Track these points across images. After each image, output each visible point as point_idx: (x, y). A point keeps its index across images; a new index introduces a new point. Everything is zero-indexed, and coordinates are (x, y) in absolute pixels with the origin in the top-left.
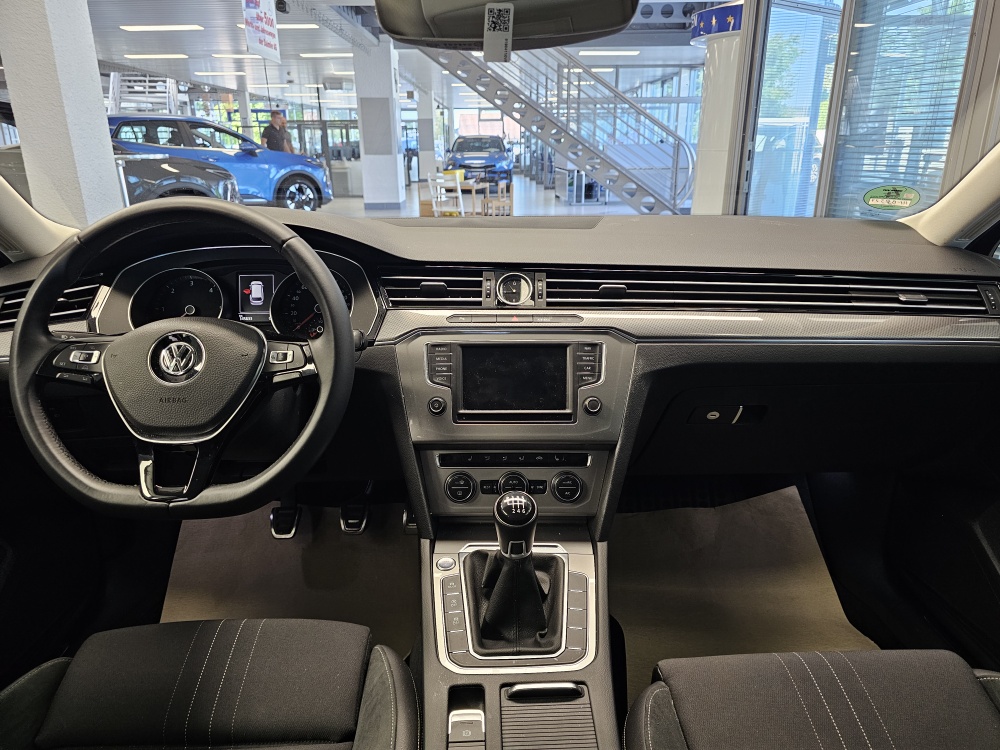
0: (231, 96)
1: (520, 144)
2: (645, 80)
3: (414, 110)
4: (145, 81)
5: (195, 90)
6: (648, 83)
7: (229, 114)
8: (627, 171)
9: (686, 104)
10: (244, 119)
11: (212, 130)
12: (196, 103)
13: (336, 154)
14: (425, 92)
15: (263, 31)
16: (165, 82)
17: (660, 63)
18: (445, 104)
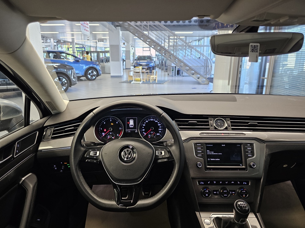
0: (69, 44)
1: (155, 58)
2: (193, 40)
3: (124, 47)
4: (44, 39)
5: (59, 42)
6: (194, 41)
7: (68, 49)
8: (190, 67)
9: (206, 47)
10: (73, 50)
11: (66, 54)
12: (58, 45)
13: (102, 60)
14: (128, 43)
15: (86, 27)
16: (50, 39)
17: (198, 35)
18: (133, 46)
